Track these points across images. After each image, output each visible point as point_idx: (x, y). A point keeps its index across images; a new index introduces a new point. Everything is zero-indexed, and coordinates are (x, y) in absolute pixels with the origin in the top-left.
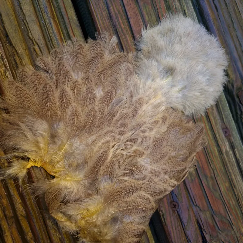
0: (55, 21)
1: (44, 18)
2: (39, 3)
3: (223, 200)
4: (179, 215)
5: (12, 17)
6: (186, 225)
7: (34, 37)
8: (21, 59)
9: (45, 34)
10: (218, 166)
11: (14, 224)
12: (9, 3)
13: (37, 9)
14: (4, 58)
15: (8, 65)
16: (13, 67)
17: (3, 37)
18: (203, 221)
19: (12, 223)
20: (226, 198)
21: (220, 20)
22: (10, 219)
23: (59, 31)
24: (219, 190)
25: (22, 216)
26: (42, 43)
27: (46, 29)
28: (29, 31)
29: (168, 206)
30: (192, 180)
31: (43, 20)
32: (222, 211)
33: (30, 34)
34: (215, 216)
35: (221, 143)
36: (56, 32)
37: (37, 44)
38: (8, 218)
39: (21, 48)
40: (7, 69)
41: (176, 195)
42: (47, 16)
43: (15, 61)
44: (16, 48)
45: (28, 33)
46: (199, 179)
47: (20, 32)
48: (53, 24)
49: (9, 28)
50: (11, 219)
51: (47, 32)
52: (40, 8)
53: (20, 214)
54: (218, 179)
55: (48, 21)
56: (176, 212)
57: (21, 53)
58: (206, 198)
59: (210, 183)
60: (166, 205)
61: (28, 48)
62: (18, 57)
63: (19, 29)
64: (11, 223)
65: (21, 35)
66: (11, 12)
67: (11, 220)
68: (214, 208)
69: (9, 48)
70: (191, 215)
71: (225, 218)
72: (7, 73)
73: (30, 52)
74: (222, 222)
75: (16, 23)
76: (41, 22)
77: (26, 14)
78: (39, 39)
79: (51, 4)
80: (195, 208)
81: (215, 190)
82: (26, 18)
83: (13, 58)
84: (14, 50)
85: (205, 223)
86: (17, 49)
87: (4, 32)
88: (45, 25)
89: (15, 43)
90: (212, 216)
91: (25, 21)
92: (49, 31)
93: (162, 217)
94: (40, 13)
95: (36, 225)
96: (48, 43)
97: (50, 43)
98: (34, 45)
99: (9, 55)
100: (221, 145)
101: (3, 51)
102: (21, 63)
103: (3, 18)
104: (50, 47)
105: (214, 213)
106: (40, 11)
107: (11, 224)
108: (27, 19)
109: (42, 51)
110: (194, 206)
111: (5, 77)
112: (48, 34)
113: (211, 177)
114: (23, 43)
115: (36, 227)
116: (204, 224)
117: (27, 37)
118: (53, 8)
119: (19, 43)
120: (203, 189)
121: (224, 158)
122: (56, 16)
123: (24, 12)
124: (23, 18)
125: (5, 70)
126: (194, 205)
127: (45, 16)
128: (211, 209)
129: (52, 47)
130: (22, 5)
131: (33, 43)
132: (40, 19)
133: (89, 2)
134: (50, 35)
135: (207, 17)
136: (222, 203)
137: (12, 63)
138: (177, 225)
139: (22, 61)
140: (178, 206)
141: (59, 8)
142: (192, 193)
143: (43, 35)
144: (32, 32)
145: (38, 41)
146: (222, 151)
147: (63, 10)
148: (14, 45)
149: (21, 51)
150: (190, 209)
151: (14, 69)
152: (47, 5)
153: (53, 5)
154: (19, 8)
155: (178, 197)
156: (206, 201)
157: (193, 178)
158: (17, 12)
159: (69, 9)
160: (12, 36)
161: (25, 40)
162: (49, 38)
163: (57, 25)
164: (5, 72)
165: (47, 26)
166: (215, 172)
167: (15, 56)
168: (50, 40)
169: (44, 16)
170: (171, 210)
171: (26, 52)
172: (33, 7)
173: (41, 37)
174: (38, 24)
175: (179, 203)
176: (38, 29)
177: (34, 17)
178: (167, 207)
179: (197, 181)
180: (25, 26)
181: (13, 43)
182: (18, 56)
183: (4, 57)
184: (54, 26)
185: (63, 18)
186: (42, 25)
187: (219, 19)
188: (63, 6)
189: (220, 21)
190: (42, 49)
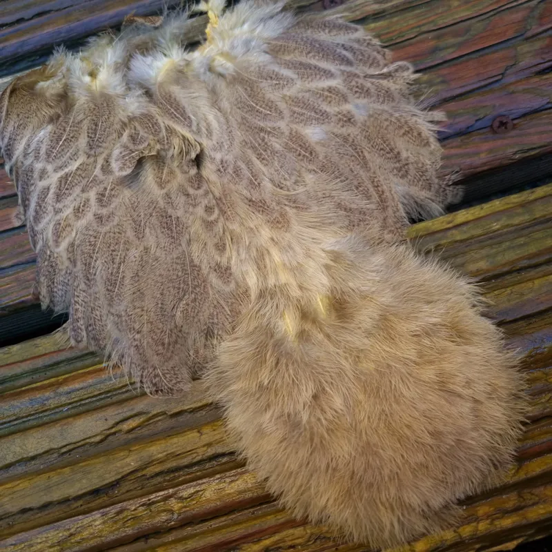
0: (65, 381)
1: (57, 407)
2: (23, 417)
3: (492, 13)
4: (524, 115)
5: (55, 478)
6: (548, 100)
7: (102, 429)
8: (153, 461)
9: (93, 405)
10: (411, 22)
11: (537, 491)
12: (21, 485)
13: (35, 423)
14: (149, 500)
15: (166, 492)
16: (169, 481)
17: (100, 501)
18: (539, 60)
19: (533, 494)
20: (487, 7)
21: (68, 7)
22: (524, 500)
23: (89, 373)
24: (468, 22)
25: (517, 471)
26: (117, 412)
27: (83, 402)
28: (88, 441)
29: (504, 139)
30: (443, 82)
31: (61, 409)
32: (518, 16)
33: (93, 440)
34: (529, 34)
35: (358, 13)
36: (90, 381)
37: (117, 423)
38: (523, 504)
39: (125, 461)
40: (175, 493)
41: (477, 121)
42: (52, 399)
43: (157, 475)
44: (125, 473)
45: (91, 444)
46: (440, 67)
47: (89, 462)
48: (71, 387)
49: (78, 485)
50: (525, 497)
51: (89, 400)
52: (33, 415)
53: (514, 475)
54: (441, 23)
55: (64, 399)
56: (515, 122)
57: (137, 462)
58: (487, 51)
59: (452, 41)
60: (499, 143)
61: (127, 445)
62: (148, 469)
63: (81, 464)
64: (533, 497)
65: (97, 460)
66: (41, 481)
67: (528, 496)
68: (510, 34)
69: (124, 490)
70: (526, 87)
71: (533, 9)
72: (185, 494)
73: (137, 440)
74: (541, 17)
75: (67, 470)
76: (66, 414)
77: (46, 448)
78: (106, 420)
79: (23, 389)
80: (510, 79)
81: (468, 30)
82: (56, 447)
83: (148, 479)
84: (129, 478)
85: (543, 56)
86: (127, 470)
87: (88, 498)
88: (74, 405)
89: (113, 473)
90: (527, 39)
91: (64, 450)
92: (86, 396)
93: (527, 154)
94: (45, 416)
95: (541, 441)
96: (115, 399)
97: (115, 395)
98: (120, 431)
99: (141, 489)
100: (362, 14)
101: (131, 502)
102: (161, 462)
103: (55, 500)
104: (124, 396)
105: (522, 35)
106: (41, 415)
107: (537, 498)
108: (60, 446)
109: (134, 412)
110: (503, 81)
111: (193, 500)
112: (94, 399)
113: (438, 38)
114: (116, 456)
115: (545, 440)
116: (548, 59)
117: (100, 446)
118: (34, 385)
119: (114, 465)
120: (464, 59)
121: (393, 7)
122: (53, 380)
123: (41, 451)
124: (56, 455)
125: (176, 499)
126: (502, 78)
127: (52, 403)
128: (513, 41)
129: (124, 390)
130: (25, 456)
131: (114, 433)
132: (58, 416)
133: (23, 302)
134: (96, 393)
135: (63, 35)
136: (498, 15)
137: (160, 483)
138: (546, 121)
139: (158, 459)
140: (504, 116)
141: (35, 371)
142: (474, 83)
143: (96, 409)
144: (90, 434)
145: (111, 422)
146: (376, 12)
147: (40, 363)
148: (120, 476)
149: (133, 460)
150: (512, 88)
151: (173, 480)
152: (27, 398)
153: (25, 386)
154: (33, 462)
155: (482, 116)
156: (494, 52)
157: (439, 80)
158: (42, 467)
159: (37, 349)
160: (97, 481)
161: (109, 452)
162: (103, 396)
163: (74, 378)
164: (182, 499)
165: (76, 399)
166: (424, 29)
167: (144, 475)
168: (108, 395)
169: (52, 406)
170: (513, 133)
171: (136, 450)
172: (32, 431)
173: (101, 414)
174: (71, 419)
175: (495, 113)
176: (82, 420)
177: (54, 431)
178: (506, 142)
179: (445, 72)
180: (74, 451)
181: (113, 479)
182: (146, 468)
183: (147, 499)
184: (77, 386)
185: (57, 363)
186: (73, 411)
187: (67, 9)
188: (28, 362)
189: (72, 6)
190: (129, 414)
